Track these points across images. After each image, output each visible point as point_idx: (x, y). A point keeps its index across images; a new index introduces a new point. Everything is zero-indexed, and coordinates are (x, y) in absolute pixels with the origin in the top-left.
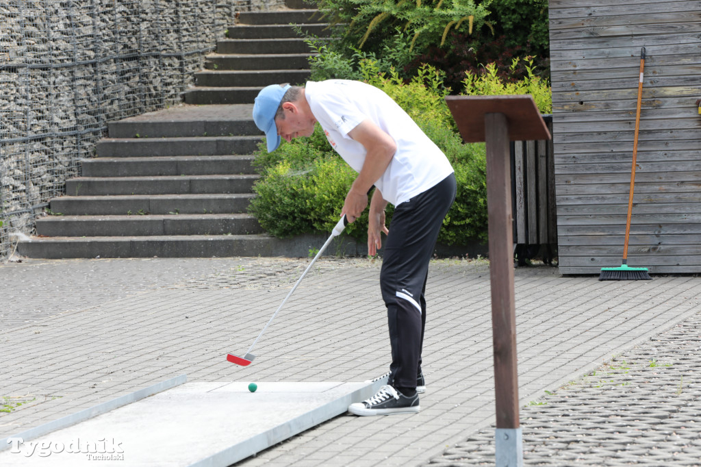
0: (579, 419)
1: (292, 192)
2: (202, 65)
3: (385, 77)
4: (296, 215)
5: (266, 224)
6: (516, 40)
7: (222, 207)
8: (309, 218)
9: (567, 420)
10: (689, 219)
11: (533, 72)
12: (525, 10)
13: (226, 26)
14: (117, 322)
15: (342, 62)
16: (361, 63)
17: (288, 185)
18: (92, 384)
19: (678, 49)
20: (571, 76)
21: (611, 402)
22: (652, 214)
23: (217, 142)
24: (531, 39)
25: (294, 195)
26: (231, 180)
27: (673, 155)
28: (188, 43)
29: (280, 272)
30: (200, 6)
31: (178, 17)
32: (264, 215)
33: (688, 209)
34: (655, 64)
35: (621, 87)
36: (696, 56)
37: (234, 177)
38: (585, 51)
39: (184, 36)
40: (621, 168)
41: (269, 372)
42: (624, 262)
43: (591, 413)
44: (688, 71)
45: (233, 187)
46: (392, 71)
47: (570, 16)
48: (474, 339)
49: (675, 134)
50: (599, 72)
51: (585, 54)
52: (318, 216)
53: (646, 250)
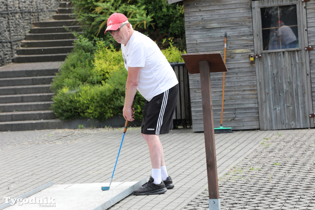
0: (232, 194)
1: (70, 100)
2: (20, 46)
3: (108, 49)
4: (72, 110)
5: (59, 115)
6: (163, 31)
7: (37, 108)
8: (78, 111)
9: (227, 194)
10: (247, 106)
11: (172, 45)
12: (167, 18)
13: (29, 28)
14: (4, 160)
15: (89, 42)
16: (97, 42)
17: (68, 97)
18: (7, 187)
19: (240, 33)
20: (195, 46)
21: (242, 186)
22: (232, 104)
23: (32, 79)
24: (170, 30)
25: (71, 101)
26: (40, 96)
27: (240, 79)
28: (14, 36)
29: (68, 135)
30: (18, 20)
31: (9, 25)
32: (58, 111)
33: (247, 102)
34: (231, 39)
35: (217, 50)
36: (248, 36)
37: (41, 94)
38: (201, 35)
39: (12, 33)
40: (218, 85)
41: (85, 179)
42: (221, 125)
43: (236, 191)
44: (245, 42)
45: (41, 99)
46: (111, 46)
47: (193, 20)
48: (170, 161)
49: (240, 69)
50: (207, 44)
51: (201, 36)
52: (82, 110)
53: (230, 120)
